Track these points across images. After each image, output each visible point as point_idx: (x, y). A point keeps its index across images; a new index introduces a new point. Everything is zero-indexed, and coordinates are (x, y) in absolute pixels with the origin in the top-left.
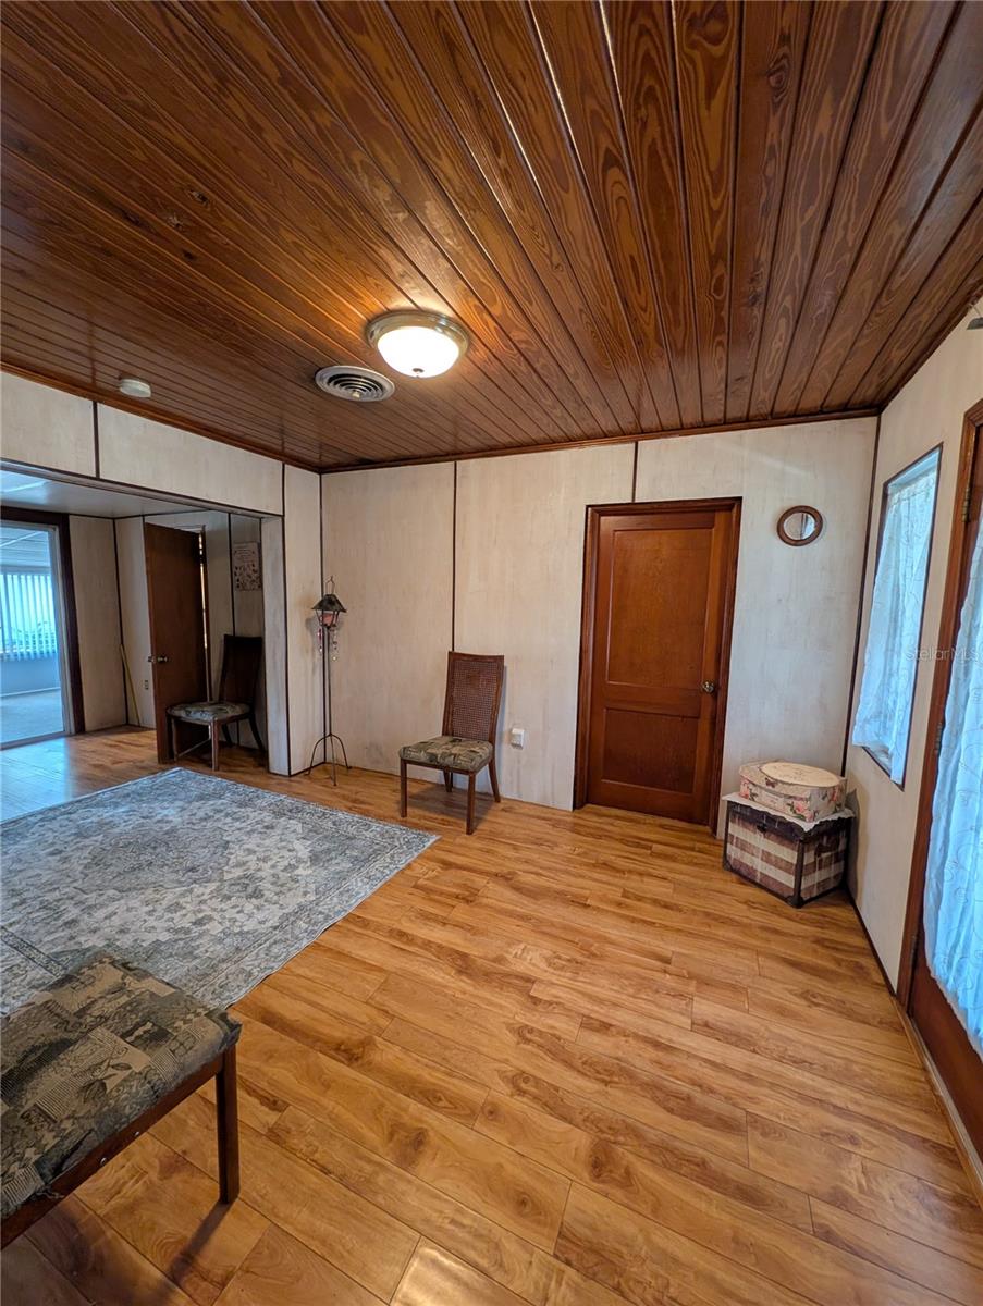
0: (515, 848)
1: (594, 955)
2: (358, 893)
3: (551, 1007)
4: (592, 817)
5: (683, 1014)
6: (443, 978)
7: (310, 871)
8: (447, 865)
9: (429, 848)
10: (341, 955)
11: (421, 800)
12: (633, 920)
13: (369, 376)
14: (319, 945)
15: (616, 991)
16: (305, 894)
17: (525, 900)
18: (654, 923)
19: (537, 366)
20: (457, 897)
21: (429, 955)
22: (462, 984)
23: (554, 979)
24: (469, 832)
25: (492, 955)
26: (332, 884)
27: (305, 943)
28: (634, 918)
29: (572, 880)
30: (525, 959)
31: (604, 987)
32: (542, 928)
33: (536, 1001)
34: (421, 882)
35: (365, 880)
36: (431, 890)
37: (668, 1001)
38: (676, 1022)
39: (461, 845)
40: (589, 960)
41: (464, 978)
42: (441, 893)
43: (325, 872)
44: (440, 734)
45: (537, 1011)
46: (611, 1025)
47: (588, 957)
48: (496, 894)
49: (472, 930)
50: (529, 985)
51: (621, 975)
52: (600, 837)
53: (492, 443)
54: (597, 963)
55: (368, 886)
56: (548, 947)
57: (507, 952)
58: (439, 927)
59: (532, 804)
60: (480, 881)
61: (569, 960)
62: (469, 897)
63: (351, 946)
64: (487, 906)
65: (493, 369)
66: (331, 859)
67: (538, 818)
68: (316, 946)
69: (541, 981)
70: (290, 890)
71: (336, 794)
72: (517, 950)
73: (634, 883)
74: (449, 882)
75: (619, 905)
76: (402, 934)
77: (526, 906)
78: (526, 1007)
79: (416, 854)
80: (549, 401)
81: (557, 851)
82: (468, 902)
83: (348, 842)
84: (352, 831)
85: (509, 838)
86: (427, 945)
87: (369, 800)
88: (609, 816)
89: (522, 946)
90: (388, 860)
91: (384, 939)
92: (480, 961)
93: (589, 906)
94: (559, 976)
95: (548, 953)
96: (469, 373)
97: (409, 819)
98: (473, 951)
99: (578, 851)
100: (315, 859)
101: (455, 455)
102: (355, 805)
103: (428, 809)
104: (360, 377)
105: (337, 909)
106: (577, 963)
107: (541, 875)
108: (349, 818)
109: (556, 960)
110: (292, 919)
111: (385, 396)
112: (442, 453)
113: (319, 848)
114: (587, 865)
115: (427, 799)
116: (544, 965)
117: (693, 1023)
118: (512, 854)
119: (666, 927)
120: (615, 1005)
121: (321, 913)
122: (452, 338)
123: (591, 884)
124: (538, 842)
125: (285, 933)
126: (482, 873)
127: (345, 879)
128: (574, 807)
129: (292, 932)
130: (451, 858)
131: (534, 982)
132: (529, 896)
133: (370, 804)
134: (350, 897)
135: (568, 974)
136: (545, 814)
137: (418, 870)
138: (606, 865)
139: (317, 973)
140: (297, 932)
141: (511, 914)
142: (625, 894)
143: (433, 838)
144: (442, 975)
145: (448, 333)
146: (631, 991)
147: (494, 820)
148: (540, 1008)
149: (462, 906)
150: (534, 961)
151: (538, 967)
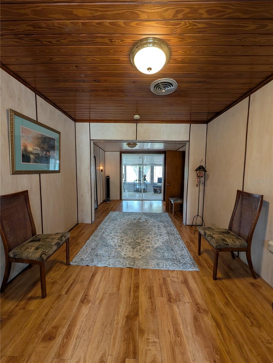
6: (122, 311)
7: (150, 251)
8: (185, 282)
9: (189, 271)
10: (121, 277)
13: (161, 82)
16: (140, 256)
20: (169, 295)
22: (121, 321)
25: (143, 326)
26: (148, 258)
27: (122, 266)
30: (148, 346)
34: (168, 279)
35: (156, 264)
36: (166, 284)
39: (203, 280)
41: (125, 320)
43: (152, 254)
48: (184, 310)
49: (153, 311)
55: (154, 266)
56: (163, 357)
57: (148, 333)
58: (148, 297)
60: (187, 298)
62: (172, 300)
63: (125, 277)
64: (172, 310)
66: (159, 252)
68: (121, 269)
70: (140, 252)
72: (153, 338)
76: (137, 287)
77: (187, 330)
79: (181, 269)
83: (170, 251)
84: (176, 248)
86: (136, 297)
90: (171, 264)
91: (132, 283)
98: (141, 317)
100: (156, 249)
104: (159, 84)
105: (139, 265)
108: (182, 244)
110: (129, 259)
113: (161, 247)
116: (149, 360)
121: (134, 263)
124: (248, 314)
125: (123, 261)
126: (192, 296)
127: (153, 259)
130: (191, 281)
134: (146, 265)
137: (174, 274)
139: (112, 275)
141: (175, 324)
143: (196, 269)
150: (149, 352)
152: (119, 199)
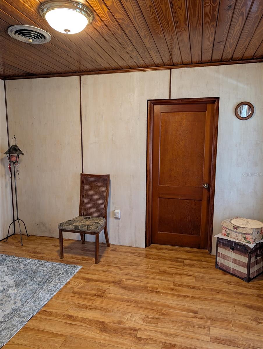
0: (120, 268)
1: (164, 314)
2: (44, 299)
3: (147, 341)
4: (155, 250)
5: (206, 335)
6: (94, 335)
7: (16, 291)
8: (88, 280)
9: (77, 273)
10: (39, 331)
11: (70, 249)
12: (179, 296)
13: (38, 31)
14: (27, 328)
15: (176, 329)
16: (15, 303)
17: (128, 293)
18: (189, 296)
19: (127, 31)
20: (95, 295)
21: (86, 325)
22: (104, 336)
23: (147, 328)
24: (97, 263)
25: (116, 321)
26: (29, 296)
27: (19, 327)
28: (179, 295)
29: (149, 281)
30: (132, 320)
31: (170, 328)
32: (138, 305)
33: (140, 339)
34: (76, 290)
35: (47, 292)
36: (81, 293)
37: (199, 331)
38: (203, 339)
39: (94, 270)
40: (162, 317)
41: (104, 333)
42: (87, 294)
43: (24, 291)
44: (78, 215)
45: (141, 343)
46: (176, 345)
47: (161, 315)
48: (114, 291)
49: (105, 310)
50: (136, 332)
51: (177, 322)
52: (159, 259)
53: (100, 67)
54: (165, 317)
55: (48, 295)
56: (142, 314)
57: (123, 318)
58: (88, 311)
59: (126, 246)
60: (105, 286)
61: (153, 318)
62: (101, 295)
63: (44, 326)
64: (111, 298)
65: (104, 31)
66: (27, 283)
67: (129, 252)
68: (25, 329)
69: (141, 330)
70: (6, 302)
71: (23, 250)
72: (128, 316)
73: (178, 279)
74: (90, 289)
75: (172, 290)
76: (70, 317)
77: (129, 295)
78: (136, 342)
79: (71, 276)
80: (130, 48)
81: (140, 267)
82: (100, 296)
83: (34, 274)
84: (35, 268)
85: (117, 264)
86: (84, 320)
87: (42, 251)
88: (163, 249)
89: (130, 315)
90: (57, 281)
91: (60, 320)
92: (111, 325)
93: (158, 292)
94: (149, 326)
95: (143, 316)
96: (92, 33)
97: (64, 259)
98: (107, 320)
99: (150, 267)
100: (17, 284)
101: (80, 72)
102: (35, 255)
103: (74, 253)
104: (33, 31)
105: (33, 309)
106: (157, 319)
107: (135, 280)
108: (33, 261)
109: (147, 319)
110: (10, 316)
111: (46, 42)
112: (73, 72)
113: (18, 279)
114: (156, 273)
115: (73, 248)
116: (141, 322)
117: (211, 339)
118: (119, 271)
119: (194, 297)
120: (176, 335)
121: (25, 311)
122: (84, 15)
123: (158, 282)
124: (131, 264)
125: (8, 324)
126: (105, 282)
127: (36, 293)
128: (146, 246)
129: (11, 323)
130: (90, 276)
131: (138, 331)
132: (131, 291)
133: (43, 253)
134: (40, 302)
135: (153, 325)
136: (132, 250)
137: (73, 284)
138: (164, 272)
139: (28, 342)
140: (14, 323)
141: (123, 300)
142: (174, 285)
143: (79, 268)
144: (93, 333)
145: (83, 12)
146: (182, 328)
147: (108, 256)
148: (142, 342)
149: (98, 299)
150: (136, 321)
151: (139, 323)
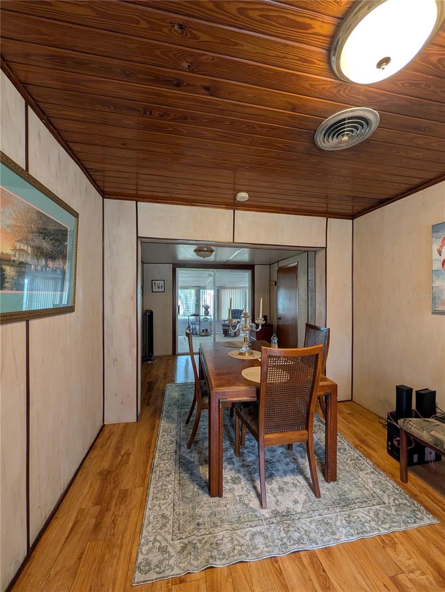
13: (350, 115)
34: (402, 578)
97: (408, 484)
104: (344, 120)
111: (374, 126)
152: (170, 352)
